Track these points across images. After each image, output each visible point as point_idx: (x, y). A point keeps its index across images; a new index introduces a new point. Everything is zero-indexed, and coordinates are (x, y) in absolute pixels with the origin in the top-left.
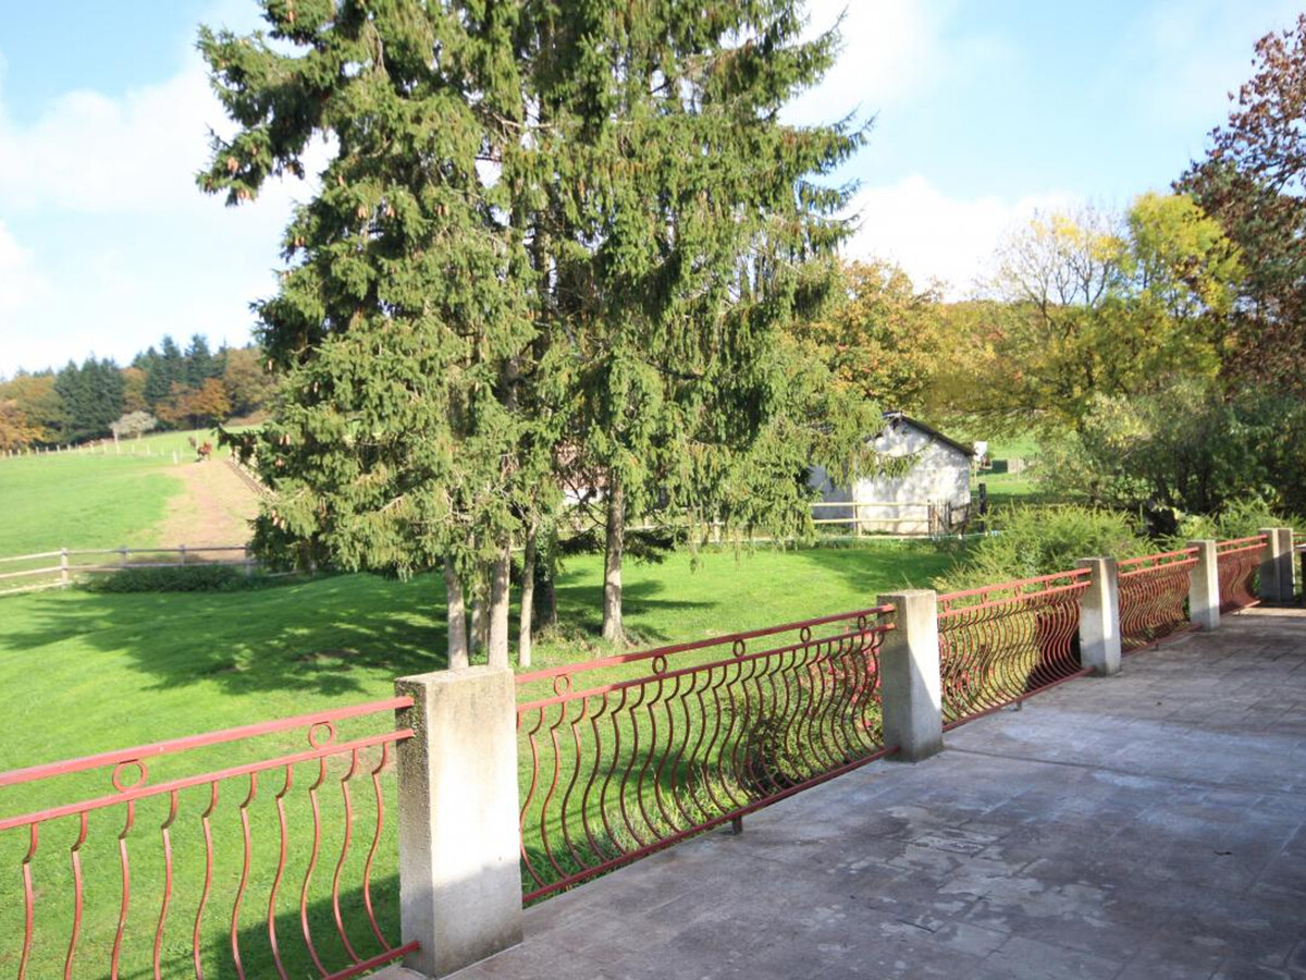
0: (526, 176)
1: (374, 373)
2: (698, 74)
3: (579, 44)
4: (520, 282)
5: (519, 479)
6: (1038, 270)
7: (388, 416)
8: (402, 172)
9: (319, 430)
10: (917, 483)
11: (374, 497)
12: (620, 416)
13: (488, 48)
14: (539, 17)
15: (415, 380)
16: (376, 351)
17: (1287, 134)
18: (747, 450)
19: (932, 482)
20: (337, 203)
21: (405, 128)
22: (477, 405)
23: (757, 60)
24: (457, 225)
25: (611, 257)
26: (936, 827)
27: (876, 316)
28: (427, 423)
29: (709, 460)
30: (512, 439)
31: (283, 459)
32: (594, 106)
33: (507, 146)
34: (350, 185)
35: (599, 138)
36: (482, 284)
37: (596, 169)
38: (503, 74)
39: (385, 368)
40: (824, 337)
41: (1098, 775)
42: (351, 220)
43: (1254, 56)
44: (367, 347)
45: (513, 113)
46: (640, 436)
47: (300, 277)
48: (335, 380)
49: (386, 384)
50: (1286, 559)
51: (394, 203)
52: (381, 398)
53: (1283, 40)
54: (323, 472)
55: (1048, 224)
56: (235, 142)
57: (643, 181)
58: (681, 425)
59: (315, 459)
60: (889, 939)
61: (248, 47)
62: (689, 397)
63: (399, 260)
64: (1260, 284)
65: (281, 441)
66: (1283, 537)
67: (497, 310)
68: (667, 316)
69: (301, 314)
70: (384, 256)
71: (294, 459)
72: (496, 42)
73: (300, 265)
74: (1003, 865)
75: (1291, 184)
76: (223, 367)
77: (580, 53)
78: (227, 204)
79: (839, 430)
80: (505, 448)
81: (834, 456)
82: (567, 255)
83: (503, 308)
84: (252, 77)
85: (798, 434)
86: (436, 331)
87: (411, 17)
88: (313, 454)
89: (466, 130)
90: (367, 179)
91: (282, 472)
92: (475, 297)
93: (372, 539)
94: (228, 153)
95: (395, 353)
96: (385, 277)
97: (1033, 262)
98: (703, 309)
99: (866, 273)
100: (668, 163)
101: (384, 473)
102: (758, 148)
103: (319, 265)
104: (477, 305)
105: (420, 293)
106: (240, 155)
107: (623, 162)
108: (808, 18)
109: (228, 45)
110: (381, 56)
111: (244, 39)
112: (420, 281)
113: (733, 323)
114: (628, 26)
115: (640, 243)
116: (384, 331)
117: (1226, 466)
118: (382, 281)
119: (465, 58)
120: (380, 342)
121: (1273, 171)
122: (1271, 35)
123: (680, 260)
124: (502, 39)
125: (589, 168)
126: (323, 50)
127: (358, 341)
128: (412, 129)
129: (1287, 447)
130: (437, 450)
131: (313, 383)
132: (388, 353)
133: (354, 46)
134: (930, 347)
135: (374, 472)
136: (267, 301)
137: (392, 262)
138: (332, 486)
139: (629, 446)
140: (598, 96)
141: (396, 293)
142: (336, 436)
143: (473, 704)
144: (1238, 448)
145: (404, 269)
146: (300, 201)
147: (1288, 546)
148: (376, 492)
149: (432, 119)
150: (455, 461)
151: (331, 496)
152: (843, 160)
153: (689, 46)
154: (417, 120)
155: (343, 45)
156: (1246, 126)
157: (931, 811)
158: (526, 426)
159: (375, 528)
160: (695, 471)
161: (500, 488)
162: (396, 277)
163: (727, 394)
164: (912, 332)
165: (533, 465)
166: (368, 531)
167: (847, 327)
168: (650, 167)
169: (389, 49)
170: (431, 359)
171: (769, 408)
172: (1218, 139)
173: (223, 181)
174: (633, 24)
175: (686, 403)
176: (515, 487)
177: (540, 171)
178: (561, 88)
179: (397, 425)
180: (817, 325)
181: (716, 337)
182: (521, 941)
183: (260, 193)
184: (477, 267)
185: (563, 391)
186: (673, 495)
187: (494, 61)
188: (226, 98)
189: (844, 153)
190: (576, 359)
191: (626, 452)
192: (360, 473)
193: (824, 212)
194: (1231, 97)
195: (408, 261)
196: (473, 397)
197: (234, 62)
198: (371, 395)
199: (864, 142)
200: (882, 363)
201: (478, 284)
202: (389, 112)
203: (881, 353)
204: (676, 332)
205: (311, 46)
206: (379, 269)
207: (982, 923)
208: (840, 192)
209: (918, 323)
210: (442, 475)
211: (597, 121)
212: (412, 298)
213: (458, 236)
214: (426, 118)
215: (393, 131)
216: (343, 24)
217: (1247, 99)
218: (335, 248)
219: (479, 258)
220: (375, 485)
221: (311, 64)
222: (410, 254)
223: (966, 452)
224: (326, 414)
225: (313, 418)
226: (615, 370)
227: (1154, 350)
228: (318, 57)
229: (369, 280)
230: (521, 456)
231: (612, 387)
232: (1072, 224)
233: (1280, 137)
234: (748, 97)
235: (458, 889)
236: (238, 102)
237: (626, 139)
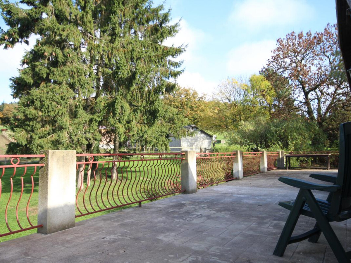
0: (94, 50)
1: (47, 98)
2: (143, 30)
3: (110, 16)
4: (91, 78)
5: (88, 130)
6: (228, 91)
7: (50, 111)
8: (58, 45)
9: (29, 114)
10: (198, 144)
11: (45, 134)
12: (118, 115)
13: (85, 14)
14: (100, 9)
15: (59, 102)
16: (48, 93)
17: (284, 62)
18: (152, 126)
19: (202, 143)
20: (38, 51)
21: (59, 32)
22: (77, 109)
23: (158, 28)
24: (74, 60)
25: (117, 73)
26: (193, 204)
27: (189, 102)
28: (62, 114)
29: (142, 128)
30: (87, 120)
31: (17, 123)
32: (114, 33)
33: (89, 41)
34: (42, 46)
35: (115, 42)
36: (80, 77)
37: (114, 50)
38: (89, 21)
39: (50, 98)
40: (175, 107)
41: (234, 195)
42: (42, 56)
43: (277, 43)
44: (45, 92)
45: (91, 32)
46: (123, 120)
47: (26, 71)
48: (35, 100)
49: (50, 102)
50: (283, 158)
51: (55, 52)
52: (48, 106)
53: (283, 40)
54: (30, 127)
55: (231, 80)
56: (8, 31)
57: (126, 54)
58: (134, 118)
59: (27, 123)
60: (176, 222)
61: (13, 6)
62: (137, 111)
63: (56, 68)
64: (279, 98)
65: (17, 117)
66: (282, 153)
67: (84, 85)
68: (132, 89)
69: (26, 81)
70: (52, 67)
71: (21, 123)
72: (87, 12)
73: (26, 68)
74: (208, 209)
75: (285, 74)
76: (3, 109)
77: (111, 19)
78: (4, 49)
79: (177, 124)
80: (85, 122)
81: (176, 131)
82: (105, 72)
83: (86, 84)
84: (14, 14)
85: (166, 125)
86: (66, 89)
87: (63, 4)
88: (27, 121)
89: (77, 35)
90: (48, 45)
91: (17, 126)
92: (78, 81)
93: (44, 146)
94: (5, 34)
95: (53, 94)
96: (52, 72)
97: (227, 89)
98: (142, 88)
99: (186, 91)
100: (133, 50)
101: (48, 128)
102: (158, 49)
103: (32, 68)
104: (79, 83)
105: (62, 78)
106: (9, 35)
107: (121, 49)
108: (171, 19)
109: (7, 4)
110: (53, 13)
111: (12, 4)
112: (62, 75)
113: (149, 92)
114: (124, 15)
115: (125, 69)
116: (51, 88)
117: (270, 137)
118: (51, 74)
119: (78, 17)
120: (49, 90)
121: (281, 70)
122: (280, 38)
123: (135, 74)
124: (89, 12)
125: (112, 50)
126: (36, 8)
127: (43, 90)
128: (61, 33)
129: (284, 133)
130: (65, 121)
131: (28, 101)
132: (51, 93)
133: (45, 8)
134: (203, 110)
135: (45, 128)
136: (15, 77)
137: (54, 69)
138: (33, 131)
139: (120, 122)
140: (115, 31)
141: (55, 78)
142: (34, 116)
143: (63, 158)
144: (273, 133)
145: (58, 71)
146: (27, 50)
147: (283, 155)
148: (46, 133)
149: (68, 31)
150: (70, 125)
151: (32, 133)
152: (180, 55)
153: (141, 23)
154: (63, 31)
155: (42, 7)
156: (275, 59)
157: (191, 202)
158: (91, 117)
159: (45, 143)
160: (138, 131)
161: (83, 133)
162: (55, 73)
163: (147, 111)
164: (198, 106)
165: (93, 127)
166: (42, 144)
167: (182, 104)
168: (128, 51)
169: (56, 11)
170: (64, 96)
171: (158, 115)
172: (269, 62)
173: (3, 42)
174: (126, 15)
175: (136, 112)
176: (87, 133)
177: (98, 48)
178: (105, 28)
179: (53, 114)
180: (174, 103)
181: (145, 96)
182: (74, 227)
183: (14, 46)
184: (79, 72)
185: (102, 108)
186: (132, 137)
187: (86, 18)
188: (5, 19)
189: (180, 53)
190: (106, 99)
191: (119, 123)
192: (41, 128)
193: (174, 68)
194: (272, 52)
195: (59, 69)
196: (76, 107)
197: (9, 9)
198: (46, 105)
199: (185, 51)
200: (190, 114)
201: (79, 77)
202: (55, 27)
203: (190, 111)
204: (134, 94)
205: (32, 7)
206: (50, 70)
207: (200, 218)
208: (179, 63)
209: (200, 104)
210: (66, 128)
211: (115, 37)
212: (60, 79)
213: (74, 64)
214: (66, 30)
215: (56, 33)
216: (43, 2)
217: (275, 52)
218: (37, 63)
219: (80, 70)
220: (45, 131)
221: (32, 11)
222: (60, 67)
223: (211, 136)
224: (31, 110)
225: (27, 110)
226: (117, 102)
227: (255, 112)
228: (34, 10)
229: (47, 73)
230: (89, 125)
231: (116, 106)
232: (236, 81)
233: (283, 62)
234: (155, 36)
235: (55, 210)
236: (9, 20)
237: (123, 44)
